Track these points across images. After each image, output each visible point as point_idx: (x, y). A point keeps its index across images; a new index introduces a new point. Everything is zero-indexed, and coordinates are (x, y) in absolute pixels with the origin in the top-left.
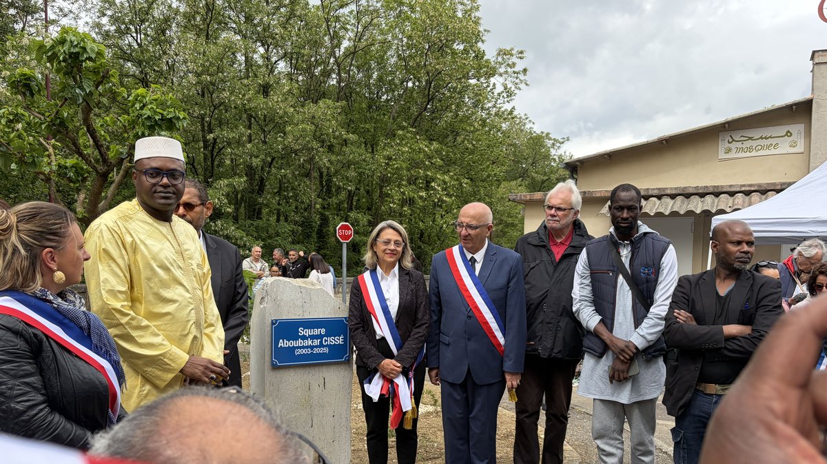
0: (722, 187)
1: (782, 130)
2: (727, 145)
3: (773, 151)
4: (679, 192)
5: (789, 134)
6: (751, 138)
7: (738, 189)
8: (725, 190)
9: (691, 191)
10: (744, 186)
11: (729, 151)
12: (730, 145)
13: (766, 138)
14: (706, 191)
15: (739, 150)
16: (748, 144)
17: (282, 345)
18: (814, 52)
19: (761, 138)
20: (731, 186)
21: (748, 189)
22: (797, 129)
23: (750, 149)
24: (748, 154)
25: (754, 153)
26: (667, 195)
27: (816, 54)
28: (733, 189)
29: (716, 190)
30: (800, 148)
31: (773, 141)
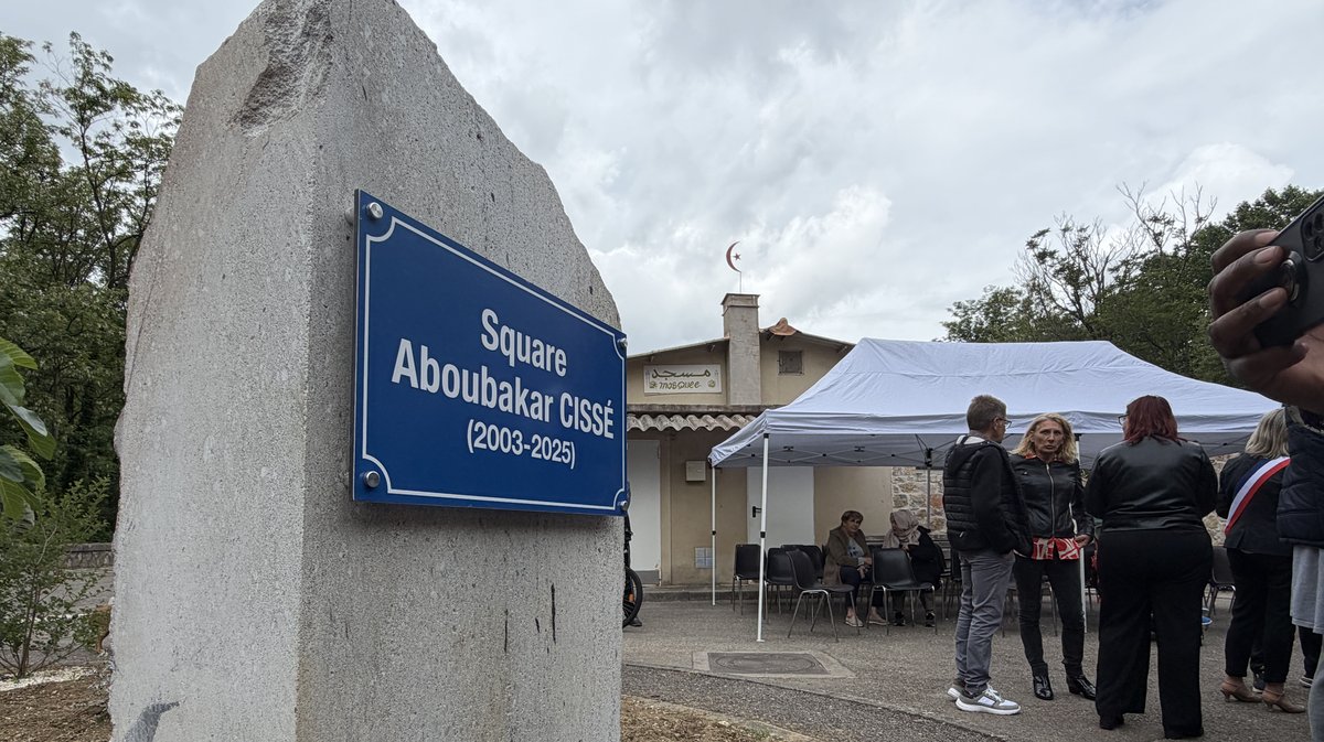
0: (690, 406)
1: (701, 369)
2: (652, 379)
3: (694, 390)
4: (644, 410)
5: (707, 373)
6: (673, 375)
7: (706, 410)
8: (692, 410)
9: (657, 409)
10: (711, 407)
11: (654, 385)
12: (655, 380)
13: (687, 376)
14: (673, 410)
15: (664, 385)
16: (671, 380)
17: (411, 372)
18: (728, 295)
19: (683, 375)
20: (698, 406)
21: (715, 410)
22: (715, 369)
23: (673, 386)
24: (672, 391)
25: (677, 390)
26: (633, 413)
27: (729, 298)
28: (700, 410)
29: (684, 410)
30: (718, 389)
31: (695, 380)
